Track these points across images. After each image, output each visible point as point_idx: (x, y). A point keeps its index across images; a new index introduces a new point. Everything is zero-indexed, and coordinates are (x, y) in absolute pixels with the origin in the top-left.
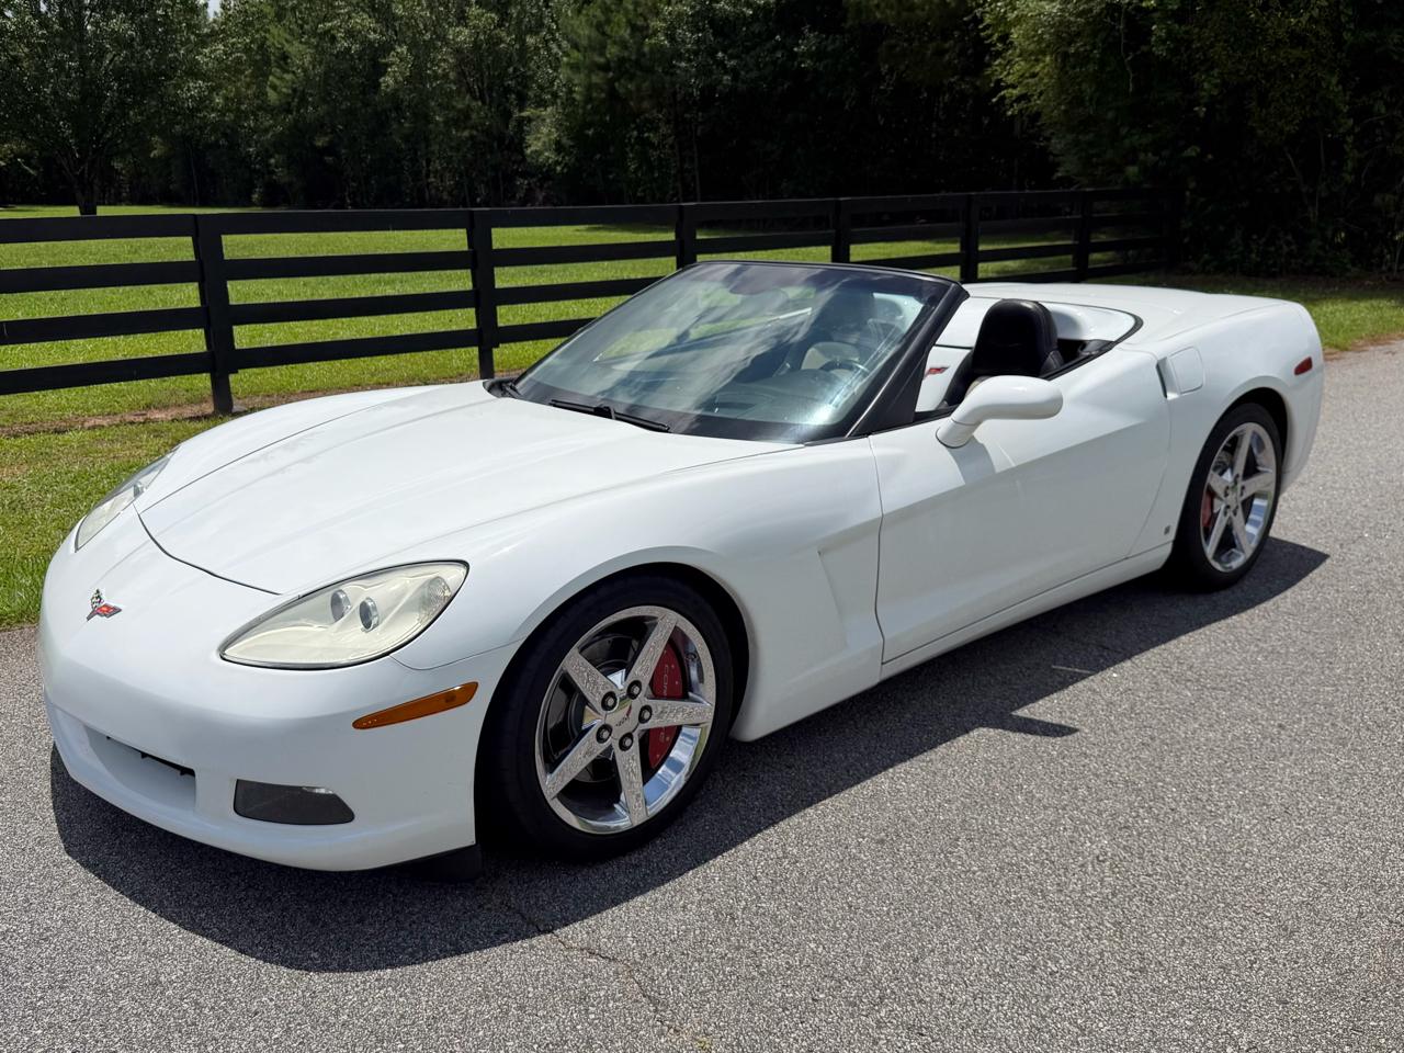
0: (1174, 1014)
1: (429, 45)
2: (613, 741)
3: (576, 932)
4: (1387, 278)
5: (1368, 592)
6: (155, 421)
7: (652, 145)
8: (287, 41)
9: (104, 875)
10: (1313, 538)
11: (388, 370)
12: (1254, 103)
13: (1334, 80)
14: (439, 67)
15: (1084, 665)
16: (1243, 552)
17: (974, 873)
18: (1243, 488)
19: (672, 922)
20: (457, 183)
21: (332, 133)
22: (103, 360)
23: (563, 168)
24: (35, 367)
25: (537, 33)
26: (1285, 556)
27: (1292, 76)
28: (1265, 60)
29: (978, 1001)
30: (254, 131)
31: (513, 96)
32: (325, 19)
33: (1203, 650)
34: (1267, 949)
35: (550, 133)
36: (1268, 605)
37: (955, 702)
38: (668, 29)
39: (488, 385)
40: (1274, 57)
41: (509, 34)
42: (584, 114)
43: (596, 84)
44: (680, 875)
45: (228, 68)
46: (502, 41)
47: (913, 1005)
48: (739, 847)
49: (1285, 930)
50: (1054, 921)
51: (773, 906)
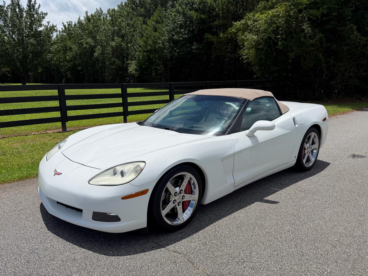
0: (311, 265)
1: (105, 46)
2: (176, 204)
3: (171, 247)
4: (334, 101)
5: (341, 172)
6: (49, 133)
7: (158, 70)
8: (71, 44)
9: (58, 235)
10: (326, 159)
11: (102, 121)
12: (302, 60)
13: (321, 55)
14: (108, 51)
15: (278, 188)
16: (311, 162)
17: (260, 234)
18: (311, 147)
19: (192, 245)
20: (112, 78)
21: (82, 66)
22: (34, 119)
23: (137, 75)
24: (18, 120)
25: (131, 43)
26: (320, 164)
27: (311, 54)
28: (305, 50)
29: (266, 262)
30: (63, 66)
31: (125, 58)
32: (81, 40)
33: (305, 184)
34: (330, 250)
35: (134, 67)
36: (318, 174)
37: (250, 196)
38: (162, 42)
39: (137, 123)
40: (307, 49)
41: (124, 44)
42: (142, 62)
43: (145, 55)
44: (192, 235)
45: (58, 51)
46: (122, 45)
47: (251, 263)
48: (205, 229)
49: (334, 246)
50: (281, 244)
51: (215, 242)
